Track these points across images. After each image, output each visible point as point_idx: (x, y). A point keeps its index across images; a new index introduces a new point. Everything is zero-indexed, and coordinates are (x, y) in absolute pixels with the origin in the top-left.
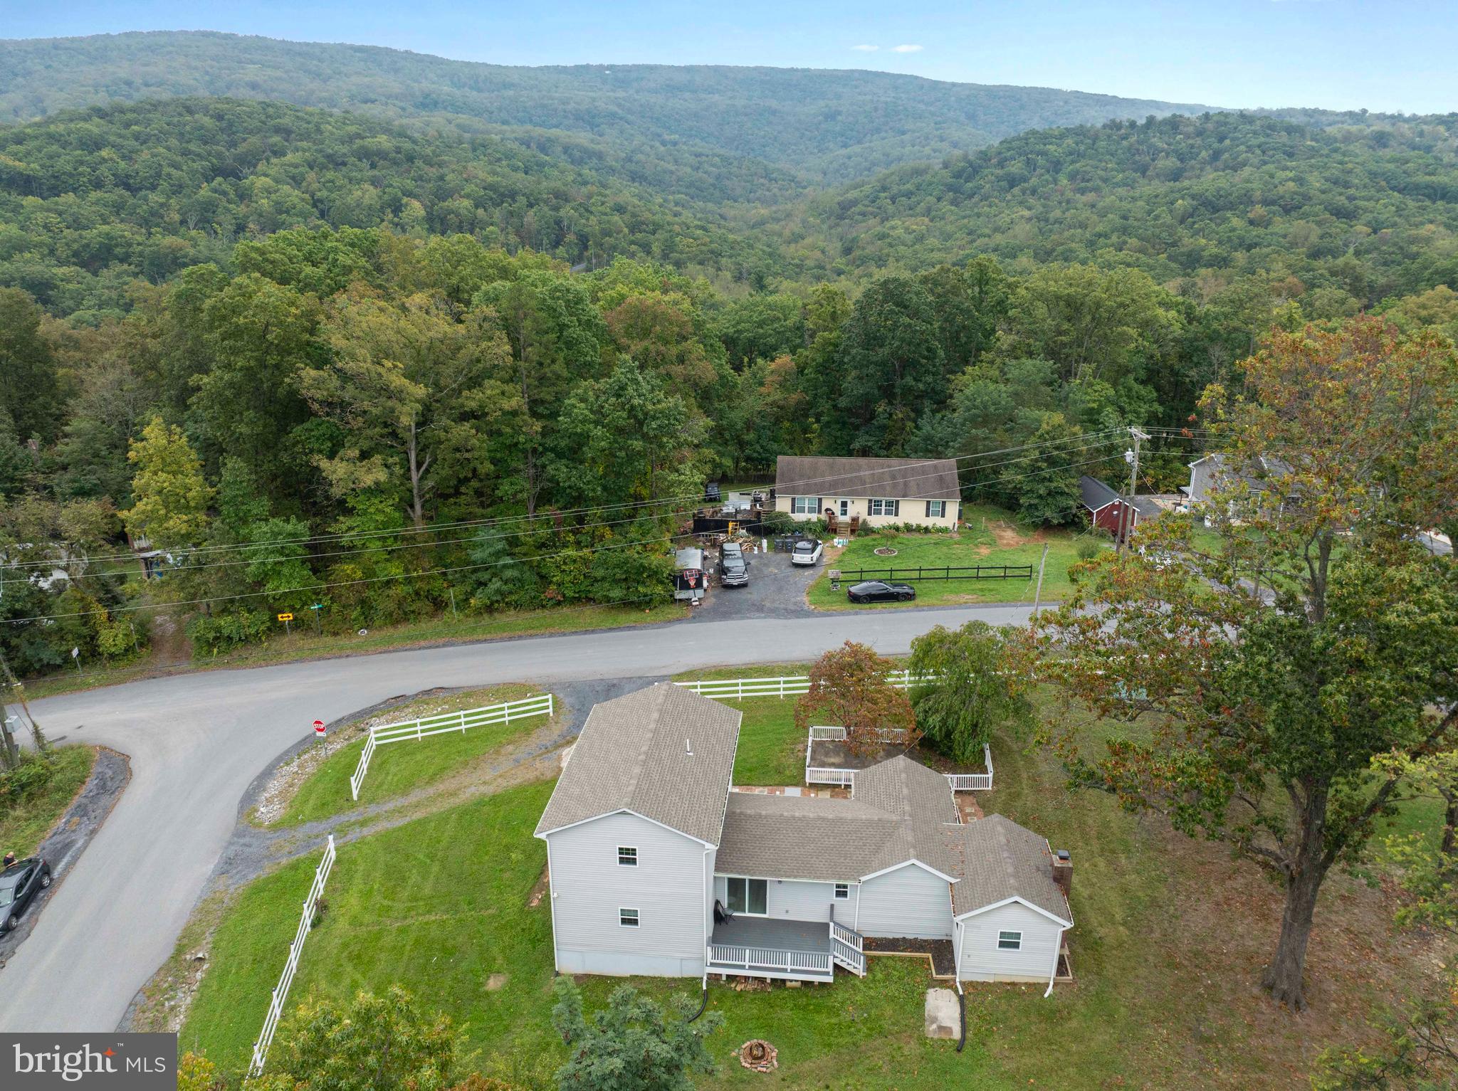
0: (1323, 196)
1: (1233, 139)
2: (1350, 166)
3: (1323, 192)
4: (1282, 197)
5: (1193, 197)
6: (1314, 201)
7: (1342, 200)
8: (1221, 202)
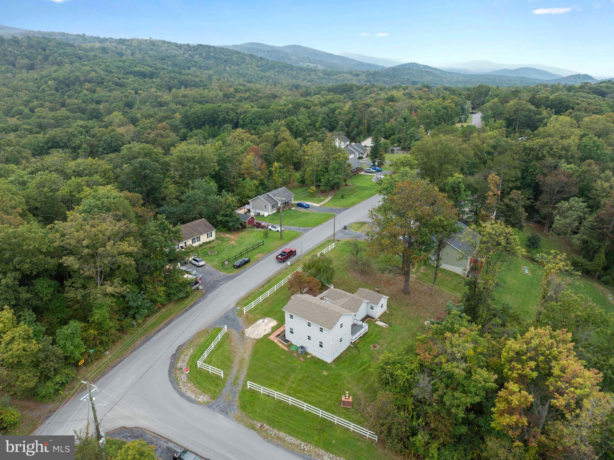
0: (108, 77)
1: (50, 50)
2: (108, 64)
3: (106, 76)
4: (93, 79)
5: (54, 79)
6: (106, 80)
7: (116, 79)
8: (67, 81)
